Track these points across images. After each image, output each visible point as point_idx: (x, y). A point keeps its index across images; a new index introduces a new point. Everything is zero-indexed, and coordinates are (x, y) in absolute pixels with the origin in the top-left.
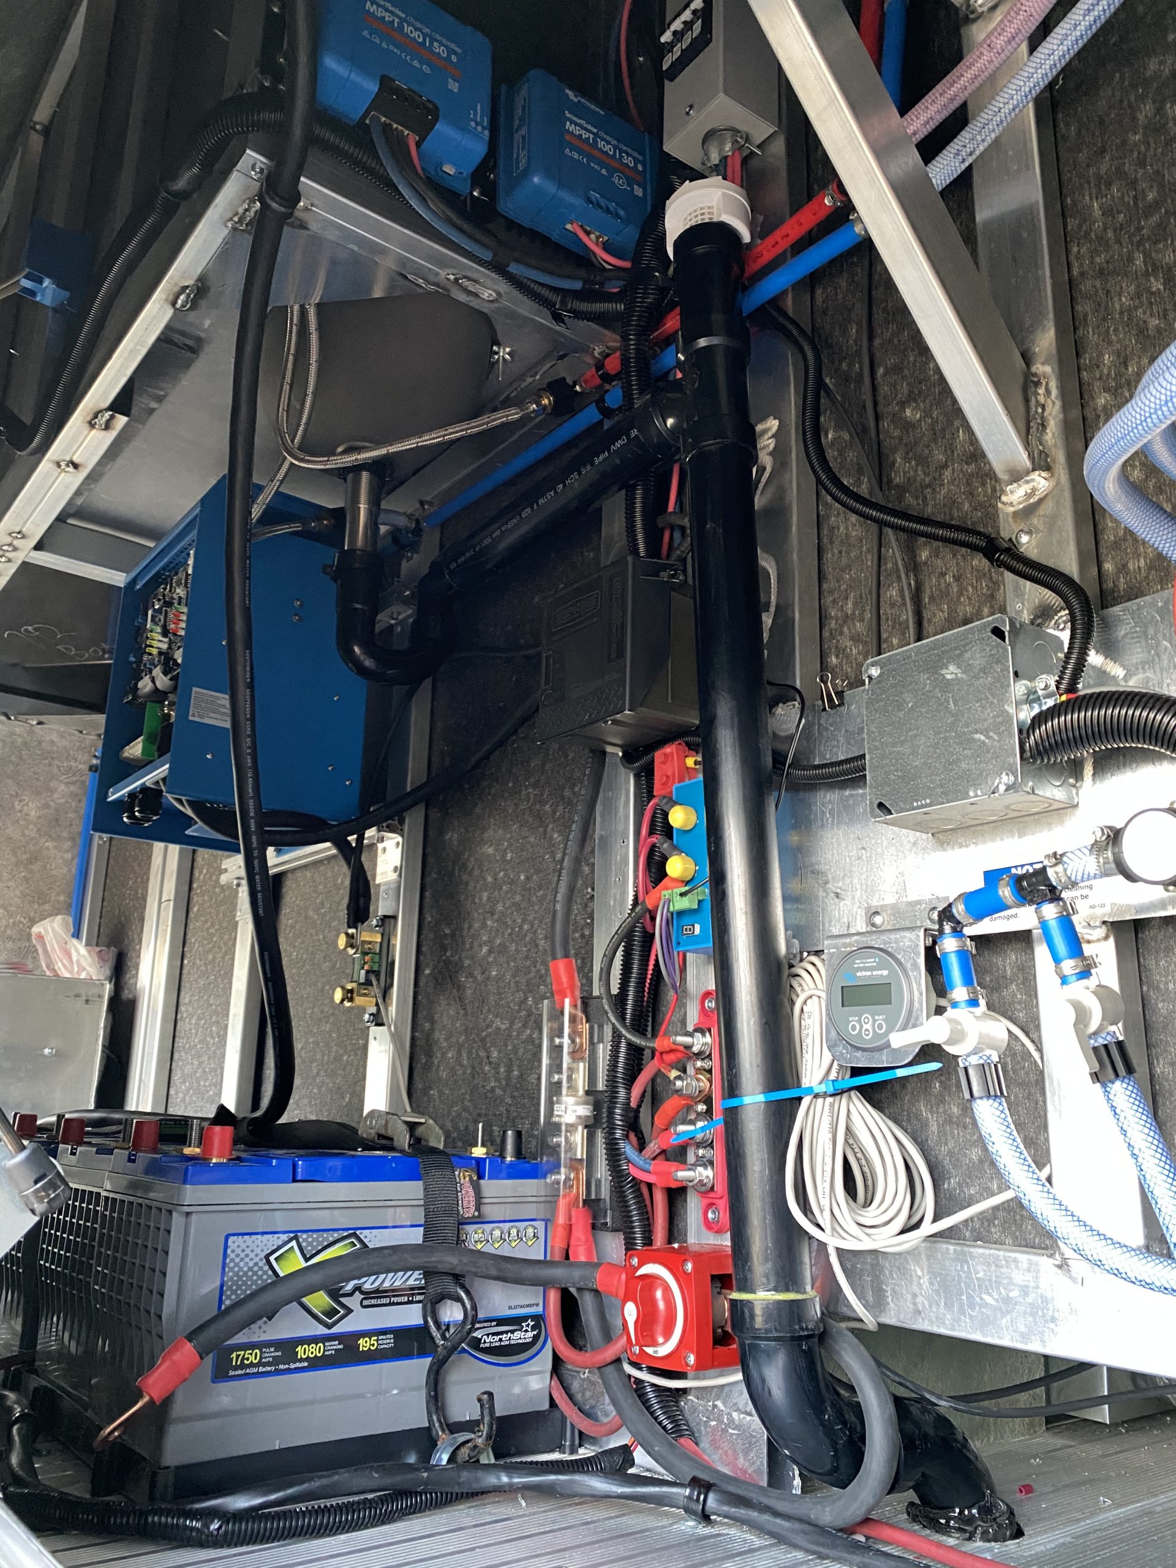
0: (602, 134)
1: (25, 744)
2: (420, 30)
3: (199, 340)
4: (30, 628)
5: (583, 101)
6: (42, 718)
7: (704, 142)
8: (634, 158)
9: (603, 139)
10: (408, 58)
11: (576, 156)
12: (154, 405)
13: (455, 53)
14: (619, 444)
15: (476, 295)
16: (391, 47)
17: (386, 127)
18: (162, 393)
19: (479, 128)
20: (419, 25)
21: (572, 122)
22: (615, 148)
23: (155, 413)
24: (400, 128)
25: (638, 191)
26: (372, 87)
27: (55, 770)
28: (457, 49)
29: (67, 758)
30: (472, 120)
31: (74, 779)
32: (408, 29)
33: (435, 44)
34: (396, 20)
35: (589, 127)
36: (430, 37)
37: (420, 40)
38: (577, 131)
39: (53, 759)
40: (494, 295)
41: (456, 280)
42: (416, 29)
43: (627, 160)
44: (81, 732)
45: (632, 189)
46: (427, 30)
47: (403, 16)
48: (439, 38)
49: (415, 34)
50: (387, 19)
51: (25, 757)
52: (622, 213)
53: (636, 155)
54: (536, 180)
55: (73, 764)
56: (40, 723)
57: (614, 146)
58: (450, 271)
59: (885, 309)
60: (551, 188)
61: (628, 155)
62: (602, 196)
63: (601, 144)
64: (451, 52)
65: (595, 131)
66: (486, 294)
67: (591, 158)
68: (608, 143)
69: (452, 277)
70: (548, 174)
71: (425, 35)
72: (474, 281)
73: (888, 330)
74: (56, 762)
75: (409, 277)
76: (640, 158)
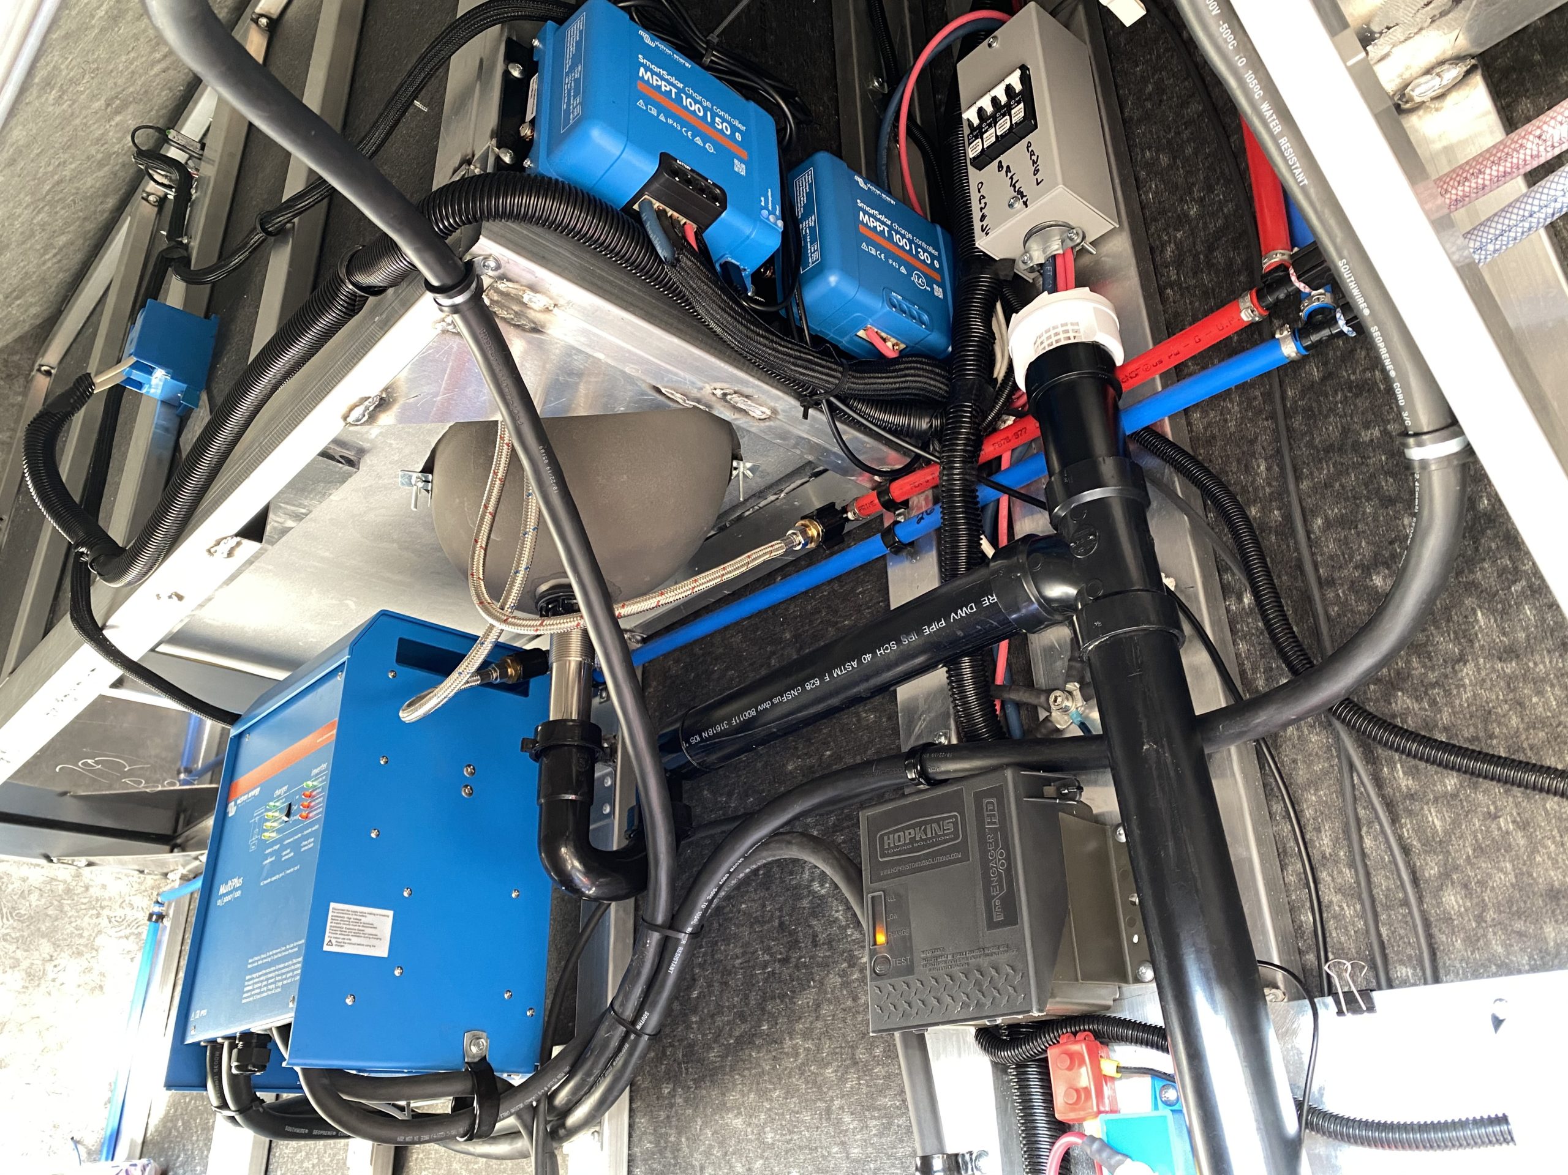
0: (896, 227)
1: (68, 891)
2: (700, 103)
3: (361, 452)
4: (90, 761)
5: (873, 188)
6: (92, 859)
7: (1025, 243)
8: (930, 253)
9: (897, 232)
10: (689, 133)
11: (873, 252)
12: (290, 523)
13: (740, 131)
14: (962, 613)
15: (745, 412)
16: (670, 121)
17: (660, 214)
18: (303, 511)
19: (772, 218)
20: (699, 98)
21: (865, 212)
22: (911, 242)
23: (289, 534)
24: (676, 215)
25: (938, 292)
26: (649, 167)
27: (104, 922)
28: (740, 126)
29: (121, 906)
30: (763, 208)
31: (128, 931)
32: (686, 102)
33: (717, 119)
34: (674, 90)
35: (883, 219)
36: (711, 110)
37: (701, 114)
38: (872, 223)
39: (102, 908)
40: (768, 412)
41: (725, 395)
42: (696, 102)
43: (923, 256)
44: (142, 872)
45: (932, 289)
46: (707, 104)
47: (681, 86)
48: (722, 113)
49: (695, 107)
50: (663, 89)
51: (67, 908)
52: (925, 317)
53: (931, 249)
54: (833, 279)
55: (128, 911)
56: (90, 864)
57: (908, 239)
58: (718, 385)
59: (1310, 444)
60: (850, 290)
61: (925, 251)
62: (904, 298)
63: (896, 237)
64: (734, 129)
65: (889, 222)
66: (757, 412)
67: (889, 254)
68: (903, 236)
69: (719, 393)
70: (846, 271)
71: (706, 109)
72: (747, 397)
73: (1320, 470)
74: (105, 912)
75: (663, 390)
76: (936, 253)
